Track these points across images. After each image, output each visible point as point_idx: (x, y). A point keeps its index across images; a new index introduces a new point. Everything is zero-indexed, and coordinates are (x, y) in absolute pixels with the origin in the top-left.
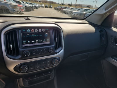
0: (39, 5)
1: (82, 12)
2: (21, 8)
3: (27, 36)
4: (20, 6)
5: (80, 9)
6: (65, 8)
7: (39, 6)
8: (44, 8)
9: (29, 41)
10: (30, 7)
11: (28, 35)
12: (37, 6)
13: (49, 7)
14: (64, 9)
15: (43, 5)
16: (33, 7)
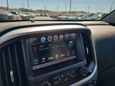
0: (35, 14)
1: (78, 18)
2: (17, 18)
3: (40, 50)
4: (17, 17)
5: (75, 15)
6: (60, 15)
7: (35, 16)
8: (40, 17)
9: (44, 59)
10: (26, 16)
11: (41, 48)
12: (33, 15)
13: (44, 16)
14: (59, 17)
15: (39, 15)
16: (29, 16)
